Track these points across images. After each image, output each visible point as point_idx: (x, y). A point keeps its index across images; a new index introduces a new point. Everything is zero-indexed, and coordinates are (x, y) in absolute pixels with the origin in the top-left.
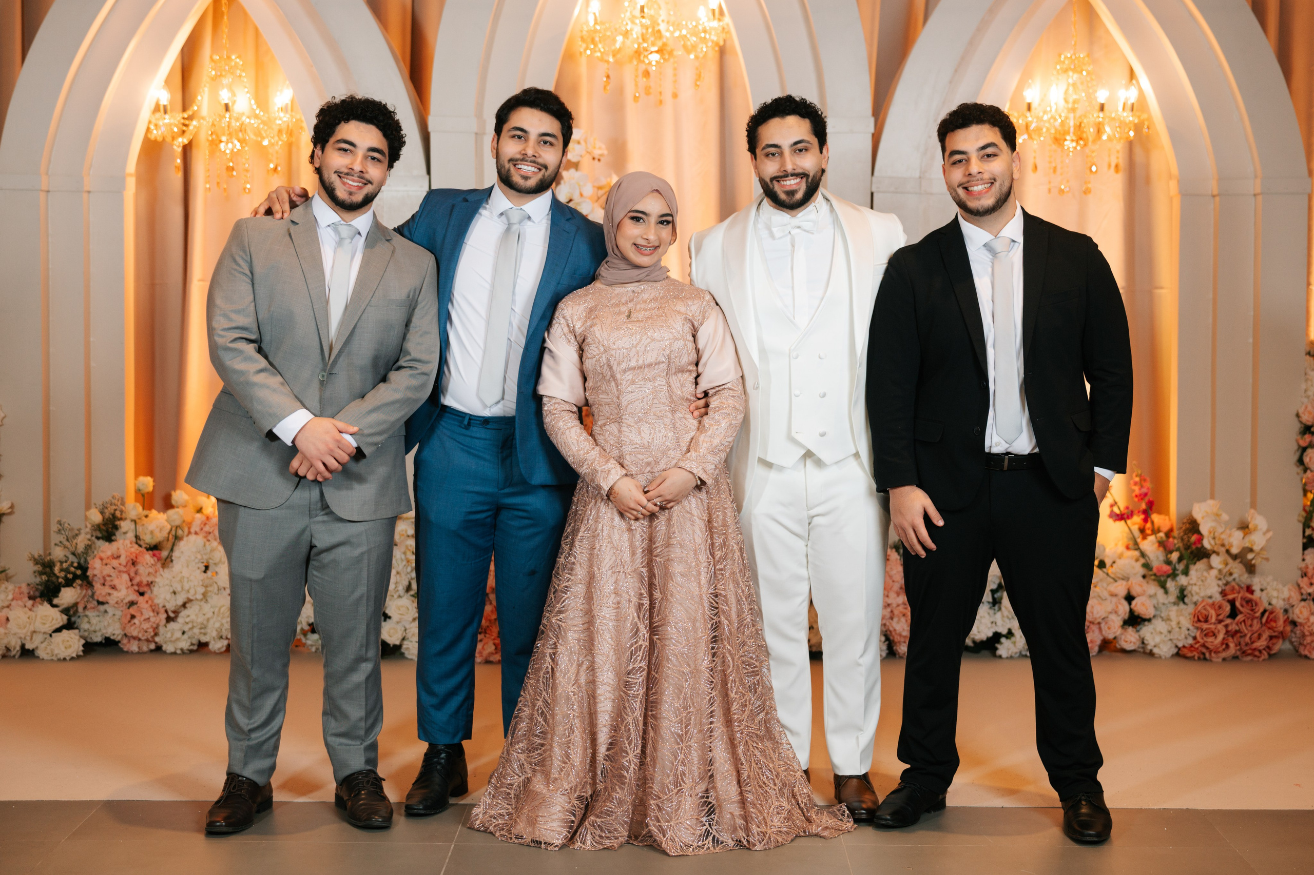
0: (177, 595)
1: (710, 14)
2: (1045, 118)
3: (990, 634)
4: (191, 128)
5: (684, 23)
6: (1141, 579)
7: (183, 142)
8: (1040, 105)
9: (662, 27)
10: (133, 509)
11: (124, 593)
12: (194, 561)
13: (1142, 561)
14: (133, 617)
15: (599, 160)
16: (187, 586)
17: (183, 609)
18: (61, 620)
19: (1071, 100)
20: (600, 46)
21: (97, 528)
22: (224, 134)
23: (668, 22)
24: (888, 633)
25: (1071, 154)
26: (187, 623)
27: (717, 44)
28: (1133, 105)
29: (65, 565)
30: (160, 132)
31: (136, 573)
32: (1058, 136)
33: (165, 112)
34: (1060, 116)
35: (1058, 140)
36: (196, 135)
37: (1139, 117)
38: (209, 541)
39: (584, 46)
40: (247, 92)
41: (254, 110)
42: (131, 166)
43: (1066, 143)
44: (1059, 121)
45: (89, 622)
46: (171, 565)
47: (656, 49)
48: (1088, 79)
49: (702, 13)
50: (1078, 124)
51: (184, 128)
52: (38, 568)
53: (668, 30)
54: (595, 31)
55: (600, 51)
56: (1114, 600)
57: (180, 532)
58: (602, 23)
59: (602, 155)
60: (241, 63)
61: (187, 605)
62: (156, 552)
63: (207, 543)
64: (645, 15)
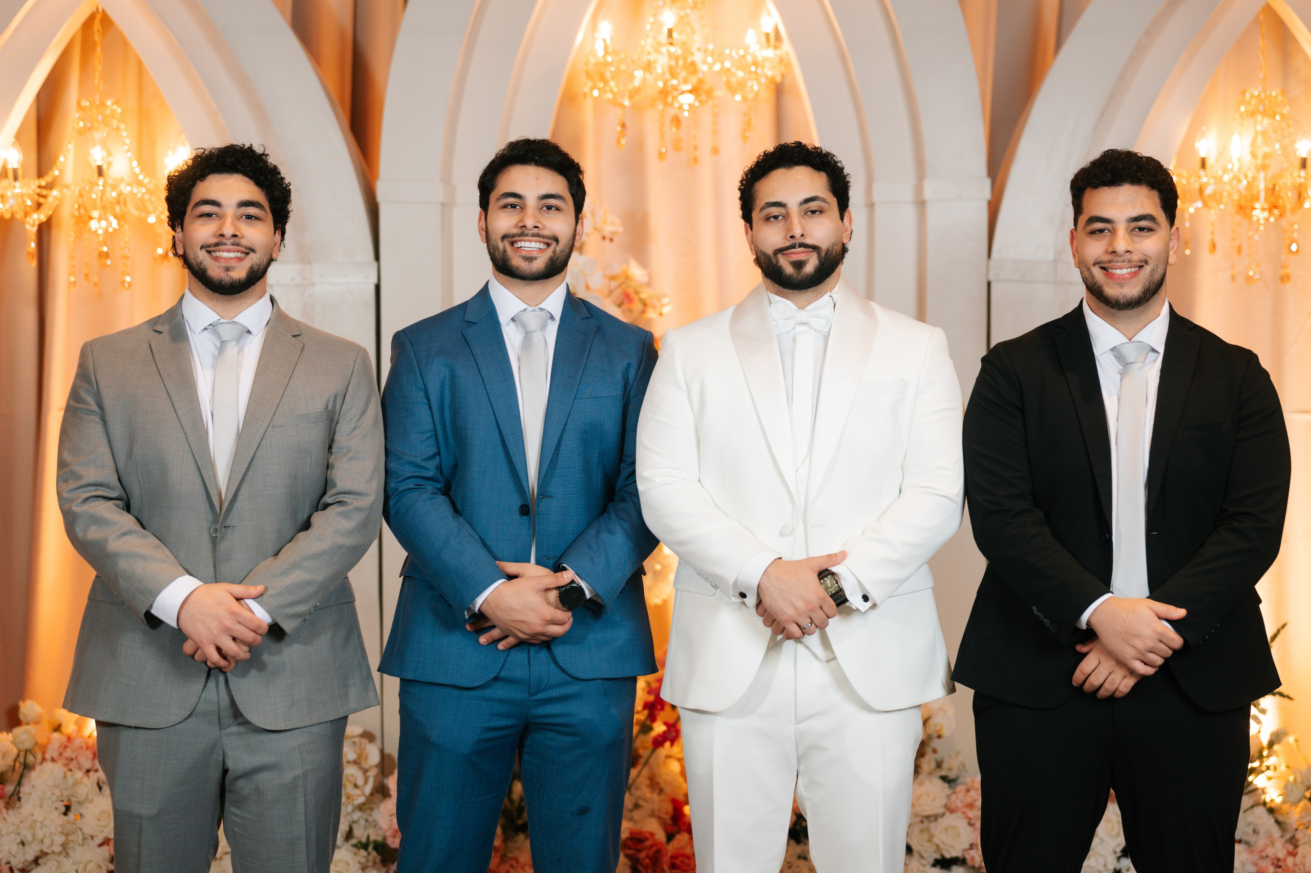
0: (27, 847)
1: (763, 40)
2: (1226, 178)
4: (50, 199)
5: (727, 51)
7: (39, 219)
8: (1217, 160)
9: (698, 57)
12: (50, 798)
15: (611, 240)
16: (40, 835)
17: (34, 866)
19: (1260, 154)
20: (612, 84)
22: (95, 208)
23: (706, 51)
25: (1262, 228)
27: (772, 80)
30: (7, 206)
32: (1243, 203)
33: (16, 178)
34: (1246, 177)
35: (1244, 208)
36: (57, 209)
38: (71, 770)
39: (590, 84)
40: (128, 151)
41: (137, 175)
43: (1255, 213)
44: (1245, 182)
46: (18, 804)
47: (688, 87)
48: (1283, 125)
49: (751, 38)
50: (1271, 186)
51: (41, 200)
53: (705, 62)
54: (606, 64)
55: (612, 91)
57: (30, 758)
58: (615, 53)
59: (615, 233)
60: (119, 110)
61: (40, 861)
63: (69, 774)
64: (675, 42)
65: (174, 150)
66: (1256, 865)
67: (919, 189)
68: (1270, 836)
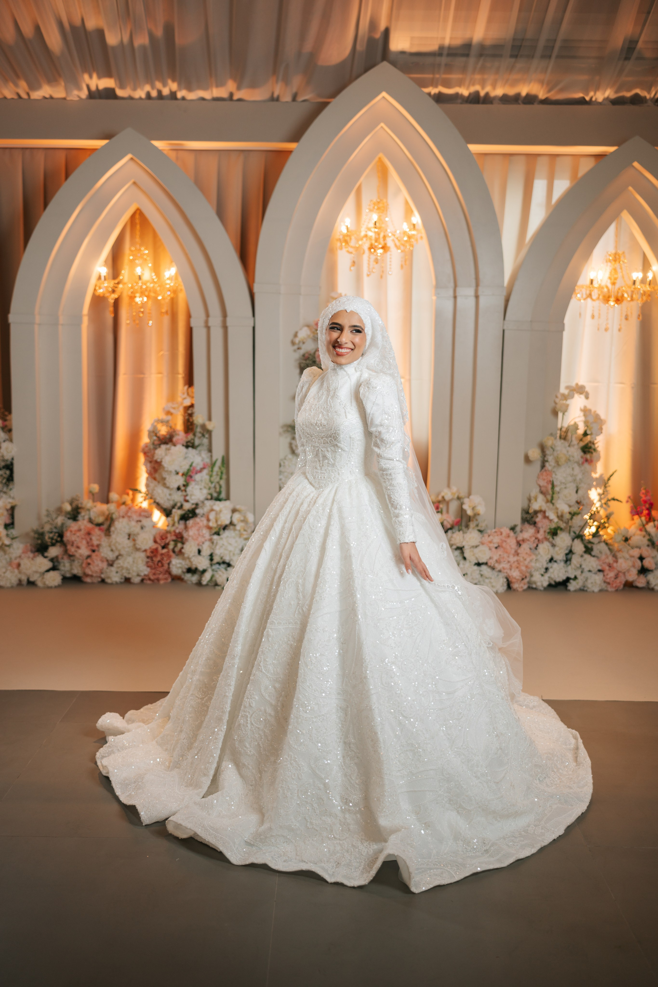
0: (114, 552)
1: (412, 227)
3: (564, 578)
4: (119, 289)
6: (647, 548)
7: (114, 297)
10: (87, 503)
11: (84, 551)
12: (123, 533)
13: (647, 537)
14: (89, 564)
16: (119, 547)
17: (117, 559)
18: (49, 565)
19: (613, 278)
20: (350, 244)
21: (68, 513)
22: (138, 293)
24: (508, 577)
25: (612, 308)
26: (118, 568)
28: (650, 281)
29: (51, 535)
30: (101, 291)
31: (91, 539)
33: (105, 279)
34: (607, 287)
35: (606, 299)
36: (122, 293)
37: (654, 288)
38: (130, 521)
39: (340, 244)
40: (150, 268)
41: (154, 279)
42: (86, 309)
44: (605, 290)
45: (64, 566)
46: (110, 534)
47: (380, 246)
49: (407, 226)
50: (618, 292)
51: (115, 289)
52: (36, 536)
54: (348, 236)
56: (633, 559)
57: (114, 516)
58: (351, 231)
60: (147, 252)
61: (120, 557)
62: (102, 527)
63: (129, 523)
64: (377, 227)
65: (169, 269)
66: (601, 566)
67: (476, 291)
68: (606, 554)
